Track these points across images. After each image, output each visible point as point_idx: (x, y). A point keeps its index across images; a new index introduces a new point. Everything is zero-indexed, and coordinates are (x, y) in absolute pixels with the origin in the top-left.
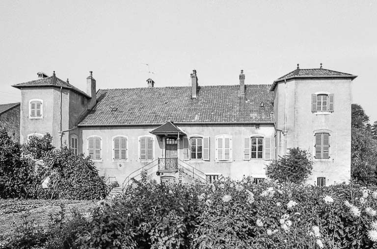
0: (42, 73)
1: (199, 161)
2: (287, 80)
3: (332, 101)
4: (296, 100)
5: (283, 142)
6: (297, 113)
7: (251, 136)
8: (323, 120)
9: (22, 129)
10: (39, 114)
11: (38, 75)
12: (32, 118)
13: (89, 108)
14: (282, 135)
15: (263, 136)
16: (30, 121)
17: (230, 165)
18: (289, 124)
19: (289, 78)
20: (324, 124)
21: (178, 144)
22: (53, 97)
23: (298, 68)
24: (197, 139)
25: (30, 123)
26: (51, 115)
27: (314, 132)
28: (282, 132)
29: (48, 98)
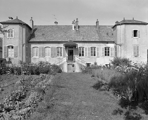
0: (11, 17)
1: (83, 57)
2: (121, 24)
3: (139, 33)
4: (125, 32)
5: (120, 49)
6: (126, 37)
7: (105, 47)
8: (136, 41)
9: (4, 43)
10: (12, 36)
11: (9, 18)
12: (8, 37)
13: (31, 34)
14: (119, 46)
15: (110, 47)
16: (7, 39)
17: (96, 59)
18: (122, 42)
19: (122, 23)
20: (136, 42)
21: (74, 50)
22: (18, 28)
23: (124, 19)
24: (81, 48)
25: (8, 40)
26: (18, 36)
27: (133, 45)
28: (119, 45)
29: (16, 29)
